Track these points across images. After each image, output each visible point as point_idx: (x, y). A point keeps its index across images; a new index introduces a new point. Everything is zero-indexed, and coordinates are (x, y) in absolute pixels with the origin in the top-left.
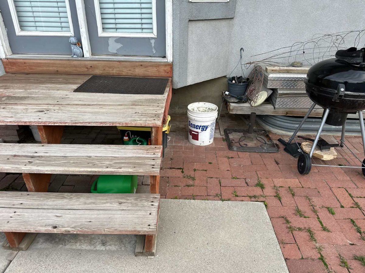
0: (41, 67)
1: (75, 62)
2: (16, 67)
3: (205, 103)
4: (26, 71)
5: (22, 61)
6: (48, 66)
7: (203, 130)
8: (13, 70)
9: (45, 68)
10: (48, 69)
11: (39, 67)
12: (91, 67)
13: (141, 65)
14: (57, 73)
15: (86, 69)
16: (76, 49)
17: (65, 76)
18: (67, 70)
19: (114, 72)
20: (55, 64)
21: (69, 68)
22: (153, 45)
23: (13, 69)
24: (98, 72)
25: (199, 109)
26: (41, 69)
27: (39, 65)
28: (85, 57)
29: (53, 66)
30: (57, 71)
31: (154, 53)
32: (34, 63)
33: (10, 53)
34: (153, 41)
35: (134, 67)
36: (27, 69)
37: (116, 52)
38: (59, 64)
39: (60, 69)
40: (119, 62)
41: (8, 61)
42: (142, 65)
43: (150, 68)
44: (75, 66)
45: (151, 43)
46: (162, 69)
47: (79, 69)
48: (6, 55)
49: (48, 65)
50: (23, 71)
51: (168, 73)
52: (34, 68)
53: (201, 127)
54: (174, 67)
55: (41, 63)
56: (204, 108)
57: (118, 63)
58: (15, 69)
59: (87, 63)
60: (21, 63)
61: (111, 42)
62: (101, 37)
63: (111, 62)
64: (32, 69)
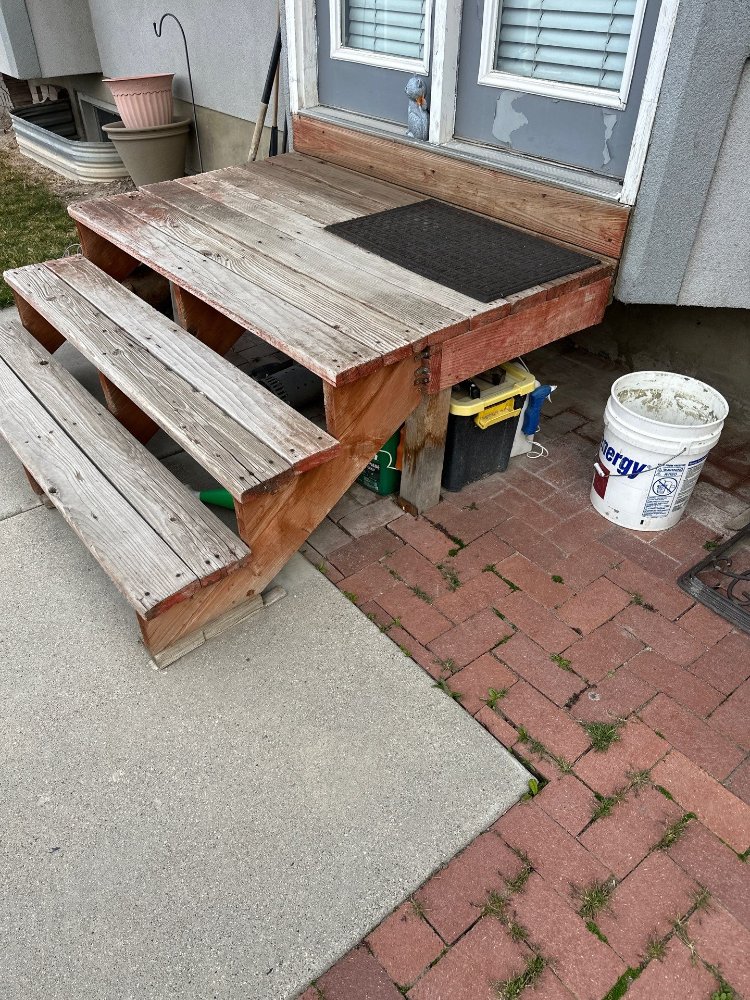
0: (346, 149)
1: (405, 152)
2: (310, 139)
3: (707, 386)
4: (322, 154)
5: (319, 125)
6: (358, 150)
7: (623, 472)
8: (304, 145)
9: (352, 154)
10: (356, 156)
11: (343, 147)
12: (434, 172)
13: (544, 196)
14: (370, 172)
15: (421, 177)
16: (415, 115)
18: (389, 168)
19: (478, 199)
20: (370, 146)
21: (392, 166)
22: (608, 134)
23: (305, 142)
24: (444, 190)
25: (683, 401)
26: (345, 153)
27: (344, 143)
28: (430, 140)
29: (365, 153)
30: (371, 167)
31: (606, 162)
32: (336, 134)
33: (314, 102)
34: (610, 122)
35: (525, 196)
36: (324, 148)
37: (507, 139)
38: (377, 149)
39: (376, 163)
40: (495, 171)
41: (300, 120)
42: (546, 193)
43: (563, 210)
44: (403, 162)
45: (606, 128)
46: (597, 222)
47: (409, 173)
48: (301, 107)
49: (359, 147)
50: (317, 152)
51: (610, 240)
52: (335, 148)
53: (619, 461)
54: (636, 227)
55: (346, 139)
56: (699, 406)
57: (491, 174)
58: (307, 143)
59: (428, 158)
60: (318, 130)
61: (504, 104)
62: (483, 87)
63: (473, 169)
64: (332, 151)
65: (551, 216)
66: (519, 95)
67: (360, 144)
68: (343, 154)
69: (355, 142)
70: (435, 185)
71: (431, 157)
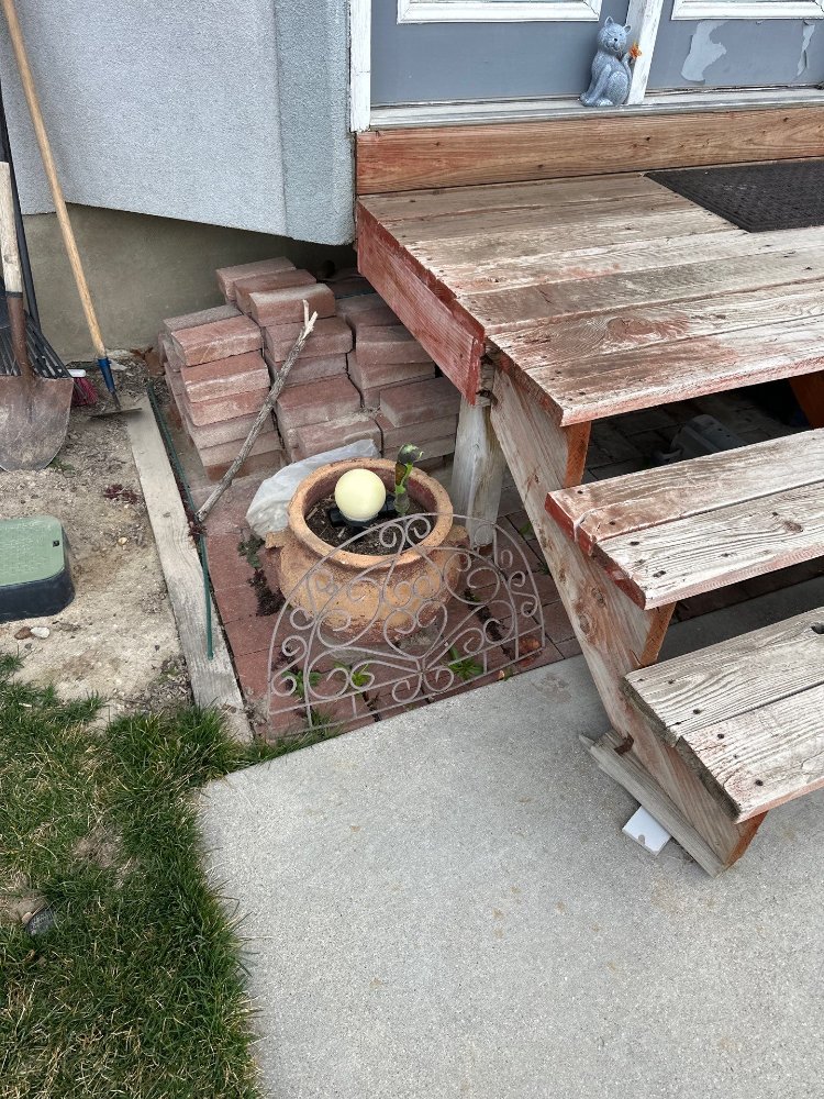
0: (490, 156)
1: (602, 128)
2: (403, 165)
4: (434, 179)
5: (430, 135)
6: (518, 150)
8: (388, 178)
9: (501, 161)
10: (512, 160)
11: (484, 155)
12: (648, 139)
13: (785, 120)
14: (539, 174)
15: (629, 152)
16: (621, 74)
17: (559, 185)
18: (576, 157)
20: (540, 138)
21: (580, 153)
22: (805, 45)
23: (392, 173)
24: (662, 157)
26: (488, 163)
27: (486, 147)
29: (530, 149)
30: (540, 166)
31: (800, 73)
32: (470, 141)
34: (809, 32)
35: (766, 127)
36: (438, 169)
37: (700, 77)
38: (554, 137)
39: (551, 159)
40: (732, 112)
41: (377, 139)
42: (787, 117)
43: (803, 127)
44: (600, 142)
45: (803, 39)
47: (608, 153)
49: (514, 145)
50: (423, 180)
52: (466, 161)
55: (491, 140)
57: (728, 118)
58: (395, 173)
59: (638, 124)
60: (425, 145)
61: (700, 38)
62: (676, 22)
63: (708, 118)
64: (457, 168)
65: (789, 138)
66: (721, 24)
67: (520, 139)
68: (481, 166)
69: (510, 139)
70: (649, 155)
71: (647, 122)
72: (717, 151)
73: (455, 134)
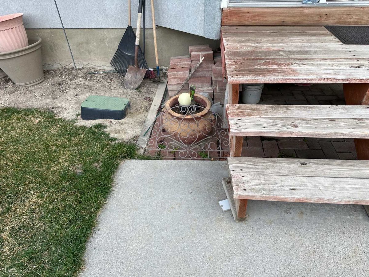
0: (266, 17)
1: (308, 10)
2: (236, 18)
4: (246, 23)
5: (246, 10)
6: (275, 16)
8: (231, 22)
9: (269, 19)
10: (273, 19)
11: (263, 17)
12: (326, 15)
14: (283, 24)
15: (318, 18)
17: (289, 27)
18: (296, 19)
21: (299, 18)
23: (232, 20)
24: (331, 21)
26: (265, 19)
27: (264, 15)
28: (320, 2)
29: (280, 16)
30: (284, 21)
32: (259, 12)
36: (248, 20)
39: (287, 19)
40: (364, 7)
41: (229, 10)
44: (307, 15)
47: (310, 19)
49: (275, 14)
50: (242, 23)
52: (257, 18)
55: (266, 12)
57: (362, 9)
58: (234, 20)
60: (244, 13)
63: (352, 9)
64: (254, 20)
67: (277, 13)
68: (262, 20)
69: (273, 13)
70: (327, 20)
71: (326, 9)
72: (356, 20)
73: (253, 10)
